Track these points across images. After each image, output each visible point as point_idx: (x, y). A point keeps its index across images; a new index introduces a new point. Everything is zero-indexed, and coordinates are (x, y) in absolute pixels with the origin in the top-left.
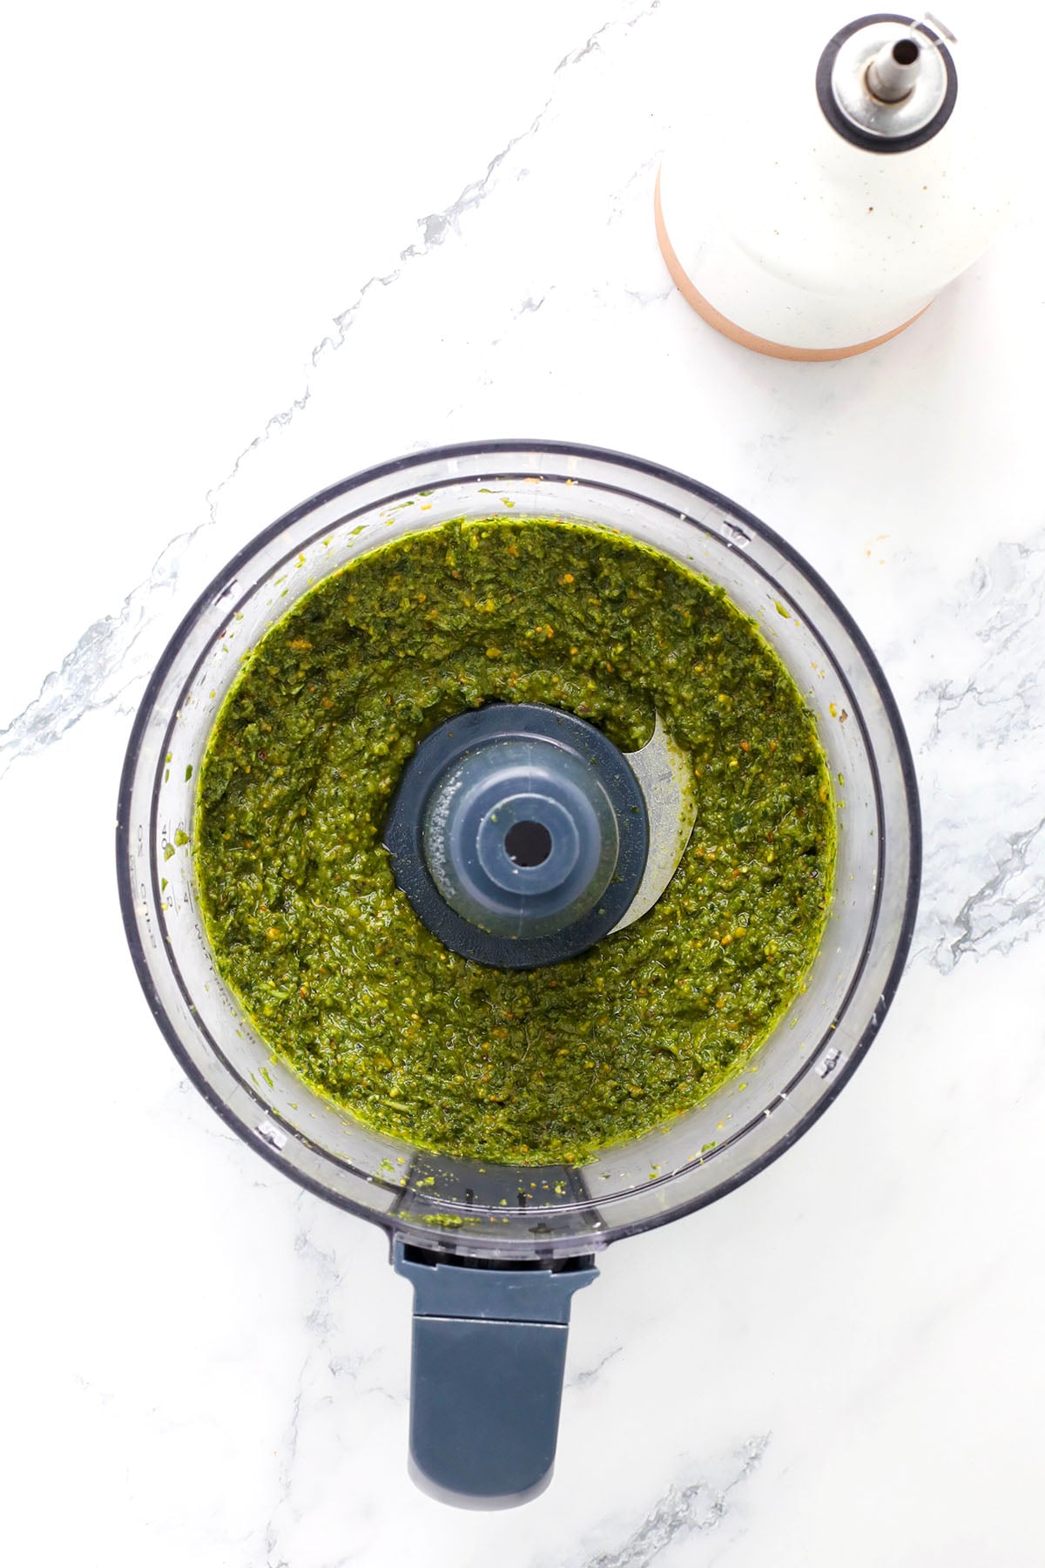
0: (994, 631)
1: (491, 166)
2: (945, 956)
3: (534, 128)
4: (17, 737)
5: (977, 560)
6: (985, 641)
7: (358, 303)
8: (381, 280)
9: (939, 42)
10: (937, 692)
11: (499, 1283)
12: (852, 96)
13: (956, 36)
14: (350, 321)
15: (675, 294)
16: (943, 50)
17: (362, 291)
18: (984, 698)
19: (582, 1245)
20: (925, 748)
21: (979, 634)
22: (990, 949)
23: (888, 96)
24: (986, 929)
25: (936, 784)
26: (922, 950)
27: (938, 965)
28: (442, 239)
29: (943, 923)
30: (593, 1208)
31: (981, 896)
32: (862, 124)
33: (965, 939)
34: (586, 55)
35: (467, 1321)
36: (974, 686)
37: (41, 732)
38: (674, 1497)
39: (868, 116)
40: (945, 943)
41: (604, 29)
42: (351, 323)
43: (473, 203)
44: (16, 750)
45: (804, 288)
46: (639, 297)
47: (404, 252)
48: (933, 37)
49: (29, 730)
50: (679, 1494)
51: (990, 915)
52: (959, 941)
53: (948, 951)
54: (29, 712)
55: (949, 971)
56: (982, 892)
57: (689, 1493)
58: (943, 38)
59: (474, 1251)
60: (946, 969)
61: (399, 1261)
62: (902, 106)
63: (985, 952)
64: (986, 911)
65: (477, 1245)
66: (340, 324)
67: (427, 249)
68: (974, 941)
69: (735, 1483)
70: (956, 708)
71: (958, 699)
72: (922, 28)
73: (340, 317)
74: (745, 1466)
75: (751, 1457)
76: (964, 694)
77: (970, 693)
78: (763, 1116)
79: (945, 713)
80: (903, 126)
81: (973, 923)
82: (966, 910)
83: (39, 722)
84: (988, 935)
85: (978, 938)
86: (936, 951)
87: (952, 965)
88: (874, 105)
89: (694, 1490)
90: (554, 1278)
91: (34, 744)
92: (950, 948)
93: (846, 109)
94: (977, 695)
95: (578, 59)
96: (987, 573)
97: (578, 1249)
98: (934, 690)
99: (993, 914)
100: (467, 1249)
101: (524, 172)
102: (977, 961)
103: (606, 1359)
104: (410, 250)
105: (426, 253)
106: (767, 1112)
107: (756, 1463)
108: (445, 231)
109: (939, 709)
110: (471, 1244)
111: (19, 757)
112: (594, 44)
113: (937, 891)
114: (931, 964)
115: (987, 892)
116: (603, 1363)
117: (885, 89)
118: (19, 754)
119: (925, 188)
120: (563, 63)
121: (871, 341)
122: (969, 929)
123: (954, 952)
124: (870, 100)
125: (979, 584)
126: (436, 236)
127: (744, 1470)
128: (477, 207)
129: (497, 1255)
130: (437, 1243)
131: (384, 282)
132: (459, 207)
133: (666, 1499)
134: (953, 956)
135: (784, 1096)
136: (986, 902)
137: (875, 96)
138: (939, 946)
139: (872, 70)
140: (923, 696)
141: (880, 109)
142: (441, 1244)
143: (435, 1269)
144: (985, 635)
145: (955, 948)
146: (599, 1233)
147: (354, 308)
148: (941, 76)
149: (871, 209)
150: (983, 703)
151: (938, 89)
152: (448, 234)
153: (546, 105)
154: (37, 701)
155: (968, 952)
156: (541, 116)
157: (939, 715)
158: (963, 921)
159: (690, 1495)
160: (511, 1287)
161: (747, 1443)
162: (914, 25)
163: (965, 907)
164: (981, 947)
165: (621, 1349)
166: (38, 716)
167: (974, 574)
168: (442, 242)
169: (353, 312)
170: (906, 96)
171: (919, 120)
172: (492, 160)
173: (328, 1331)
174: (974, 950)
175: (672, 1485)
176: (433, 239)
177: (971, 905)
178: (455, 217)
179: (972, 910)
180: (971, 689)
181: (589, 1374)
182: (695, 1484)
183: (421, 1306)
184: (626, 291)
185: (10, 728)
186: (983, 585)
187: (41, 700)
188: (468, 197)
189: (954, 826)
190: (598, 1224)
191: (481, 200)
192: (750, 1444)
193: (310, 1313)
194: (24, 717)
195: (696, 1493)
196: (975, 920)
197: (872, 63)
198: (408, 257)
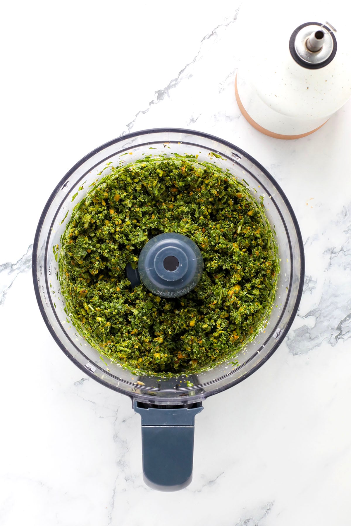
0: (350, 230)
1: (180, 74)
2: (333, 340)
3: (194, 61)
4: (19, 266)
5: (344, 206)
6: (347, 234)
7: (135, 120)
8: (143, 112)
9: (330, 32)
10: (330, 251)
11: (170, 413)
12: (301, 49)
13: (336, 29)
14: (132, 126)
15: (242, 117)
16: (332, 34)
17: (136, 116)
18: (346, 253)
19: (197, 399)
20: (326, 270)
21: (344, 231)
22: (348, 338)
23: (313, 49)
24: (347, 331)
25: (330, 283)
26: (325, 338)
27: (331, 343)
28: (163, 98)
29: (332, 329)
30: (201, 387)
31: (345, 320)
32: (305, 59)
33: (340, 334)
34: (212, 36)
35: (160, 427)
36: (343, 249)
37: (28, 264)
38: (241, 523)
39: (307, 56)
40: (333, 335)
41: (218, 27)
42: (132, 127)
43: (174, 86)
44: (19, 271)
45: (285, 115)
46: (229, 118)
47: (150, 102)
48: (329, 30)
49: (24, 264)
50: (243, 522)
51: (348, 326)
52: (338, 335)
53: (334, 338)
54: (23, 258)
55: (334, 345)
56: (346, 318)
57: (246, 521)
58: (332, 30)
59: (161, 403)
60: (333, 344)
61: (136, 407)
62: (318, 53)
63: (347, 339)
64: (347, 325)
65: (162, 401)
66: (129, 127)
67: (158, 101)
68: (343, 335)
69: (262, 518)
70: (337, 256)
71: (337, 254)
72: (325, 27)
73: (129, 124)
74: (265, 512)
75: (267, 509)
76: (339, 252)
77: (341, 251)
78: (257, 353)
79: (333, 258)
80: (318, 60)
81: (342, 329)
82: (340, 325)
83: (27, 261)
84: (348, 333)
85: (344, 334)
86: (330, 339)
87: (335, 343)
88: (309, 53)
89: (248, 520)
90: (188, 410)
91: (25, 269)
92: (334, 337)
93: (299, 54)
94: (344, 252)
95: (209, 38)
96: (347, 211)
97: (196, 400)
98: (329, 250)
99: (349, 326)
100: (158, 402)
101: (191, 76)
102: (344, 342)
103: (218, 476)
104: (152, 102)
105: (158, 103)
106: (258, 352)
107: (269, 511)
108: (164, 96)
109: (331, 257)
110: (159, 400)
111: (20, 273)
112: (214, 32)
113: (330, 318)
114: (328, 342)
115: (347, 318)
116: (217, 478)
117: (312, 47)
118: (20, 272)
119: (326, 81)
120: (204, 39)
121: (308, 133)
122: (341, 331)
123: (336, 339)
124: (307, 51)
125: (344, 215)
126: (161, 97)
127: (265, 514)
128: (175, 87)
129: (168, 404)
130: (148, 401)
131: (144, 113)
132: (169, 87)
133: (239, 523)
134: (336, 340)
135: (263, 346)
136: (347, 322)
137: (309, 50)
138: (331, 337)
139: (308, 41)
140: (325, 253)
141: (311, 54)
142: (150, 401)
143: (148, 410)
144: (346, 232)
145: (337, 337)
146: (203, 394)
147: (133, 121)
148: (331, 43)
149: (308, 88)
150: (346, 255)
151: (330, 47)
152: (165, 96)
153: (198, 53)
154: (26, 254)
155: (341, 339)
156: (196, 57)
157: (331, 259)
158: (339, 328)
159: (247, 522)
160: (174, 414)
161: (266, 505)
162: (322, 26)
163: (340, 323)
164: (345, 337)
165: (223, 473)
166: (26, 259)
167: (343, 211)
168: (163, 99)
169: (133, 123)
170: (320, 50)
171: (324, 58)
172: (180, 72)
173: (124, 467)
174: (343, 338)
175: (241, 519)
176: (160, 98)
177: (342, 323)
178: (168, 91)
179: (342, 324)
180: (342, 250)
181: (212, 481)
182: (249, 518)
183: (144, 422)
184: (225, 116)
185: (17, 263)
186: (346, 215)
187: (27, 254)
188: (172, 84)
189: (336, 296)
190: (203, 392)
191: (176, 85)
192: (267, 505)
193: (118, 461)
194: (22, 259)
195: (249, 521)
196: (343, 328)
197: (308, 39)
198: (151, 104)
